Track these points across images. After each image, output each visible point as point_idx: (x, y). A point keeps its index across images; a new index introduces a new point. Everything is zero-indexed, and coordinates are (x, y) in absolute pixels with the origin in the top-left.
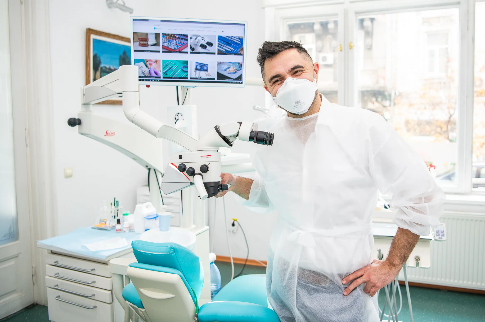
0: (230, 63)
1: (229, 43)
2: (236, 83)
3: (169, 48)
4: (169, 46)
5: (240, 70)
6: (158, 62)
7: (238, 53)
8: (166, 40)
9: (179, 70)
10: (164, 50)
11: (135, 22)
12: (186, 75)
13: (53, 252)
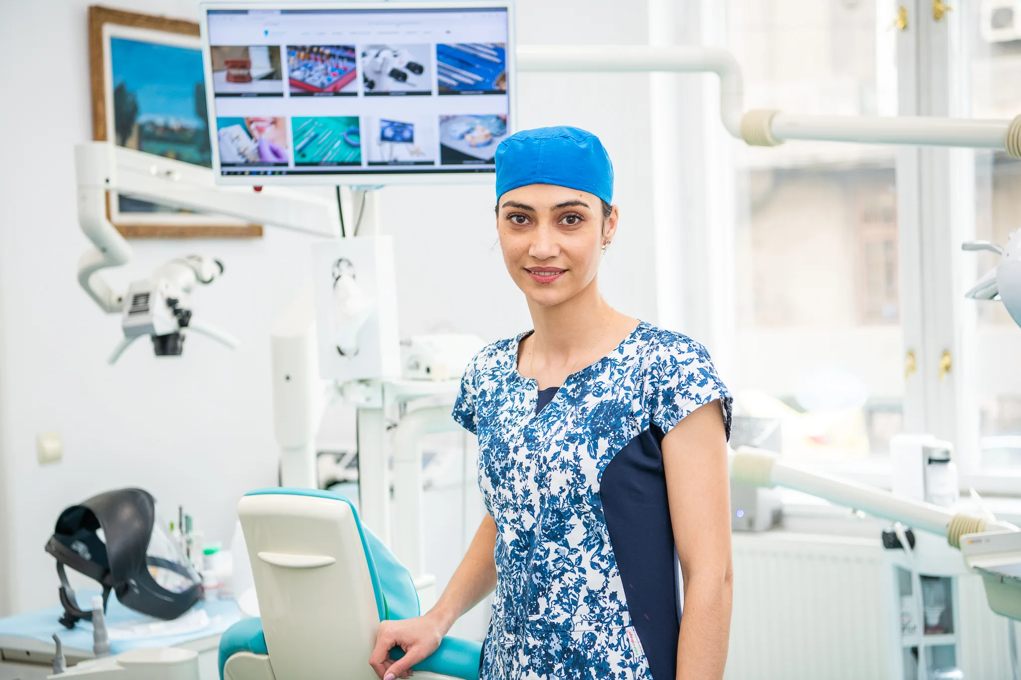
0: (475, 118)
1: (468, 63)
3: (306, 83)
4: (305, 79)
5: (502, 134)
6: (279, 123)
7: (494, 88)
8: (299, 63)
9: (336, 142)
10: (295, 90)
11: (214, 17)
12: (356, 155)
13: (6, 655)
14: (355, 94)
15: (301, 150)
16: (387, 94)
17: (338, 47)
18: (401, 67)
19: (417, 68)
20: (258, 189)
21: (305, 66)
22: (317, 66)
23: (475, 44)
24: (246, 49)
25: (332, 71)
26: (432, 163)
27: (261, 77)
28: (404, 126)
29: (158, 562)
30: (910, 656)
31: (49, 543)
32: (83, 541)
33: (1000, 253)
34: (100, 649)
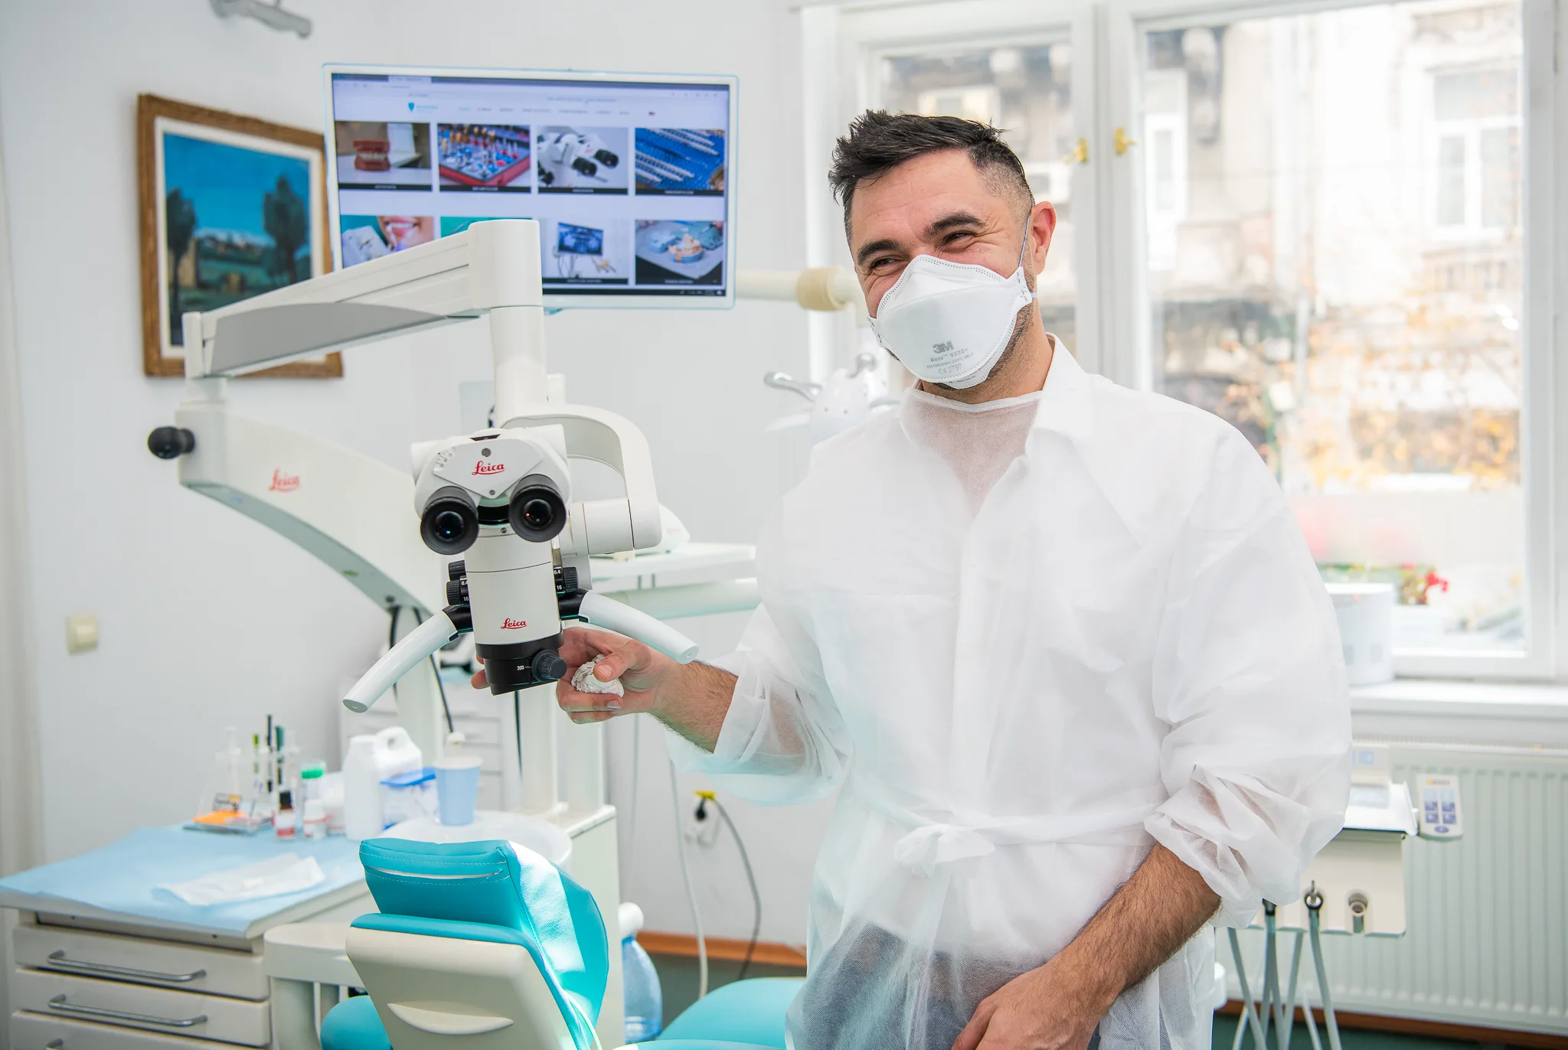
0: (680, 225)
1: (675, 155)
2: (704, 293)
3: (462, 174)
4: (461, 168)
5: (717, 247)
6: (424, 225)
7: (708, 187)
8: (454, 147)
10: (447, 183)
11: (340, 83)
14: (526, 190)
16: (569, 190)
17: (507, 128)
18: (587, 153)
19: (609, 159)
21: (461, 151)
22: (478, 151)
23: (683, 130)
24: (384, 126)
25: (498, 159)
26: (625, 281)
27: (404, 163)
28: (590, 232)
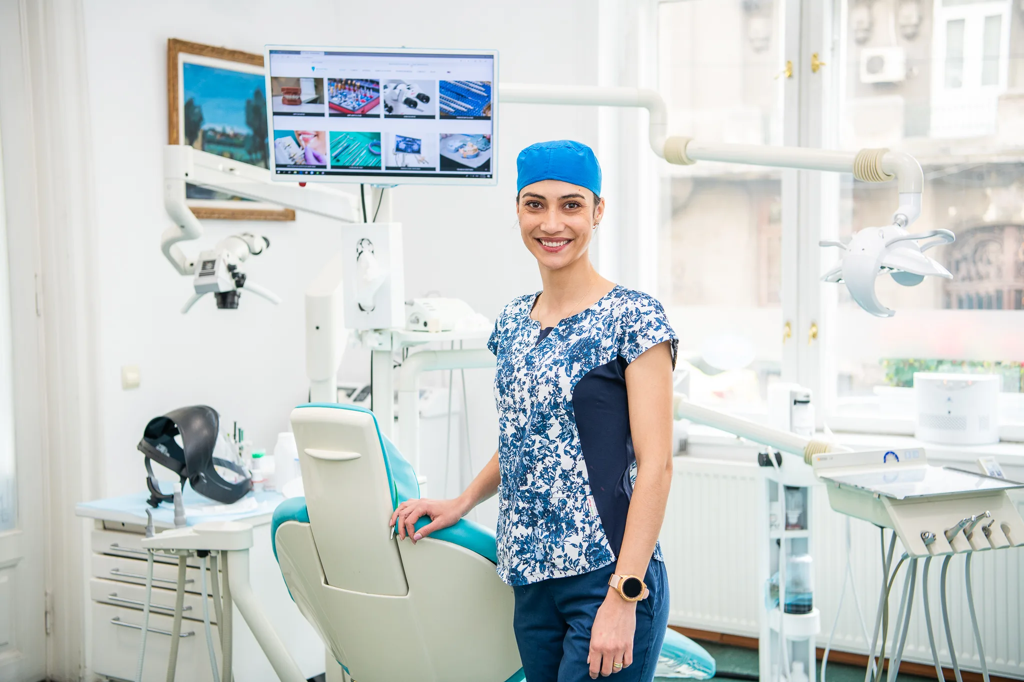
0: (466, 137)
1: (462, 96)
2: (479, 176)
3: (342, 107)
5: (487, 149)
6: (320, 136)
7: (481, 115)
8: (337, 92)
9: (362, 151)
10: (333, 112)
11: (275, 56)
12: (377, 161)
13: (107, 526)
14: (378, 116)
15: (336, 157)
16: (401, 117)
17: (367, 81)
18: (413, 97)
19: (425, 99)
20: (303, 184)
21: (341, 94)
22: (350, 94)
23: (467, 81)
24: (298, 80)
25: (361, 98)
26: (434, 169)
27: (308, 101)
28: (414, 140)
29: (220, 462)
30: (776, 546)
31: (140, 444)
32: (164, 444)
33: (845, 249)
34: (179, 521)
